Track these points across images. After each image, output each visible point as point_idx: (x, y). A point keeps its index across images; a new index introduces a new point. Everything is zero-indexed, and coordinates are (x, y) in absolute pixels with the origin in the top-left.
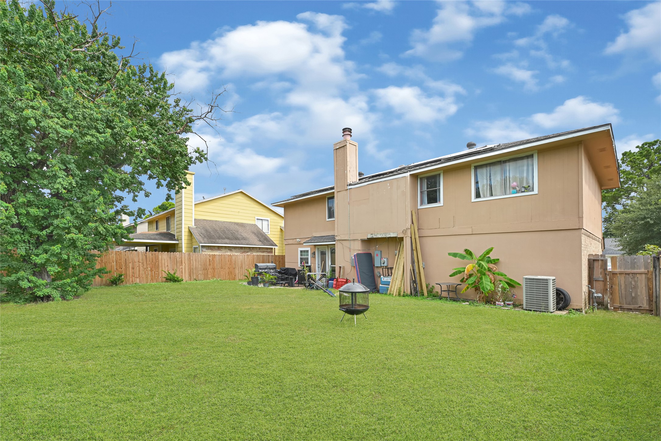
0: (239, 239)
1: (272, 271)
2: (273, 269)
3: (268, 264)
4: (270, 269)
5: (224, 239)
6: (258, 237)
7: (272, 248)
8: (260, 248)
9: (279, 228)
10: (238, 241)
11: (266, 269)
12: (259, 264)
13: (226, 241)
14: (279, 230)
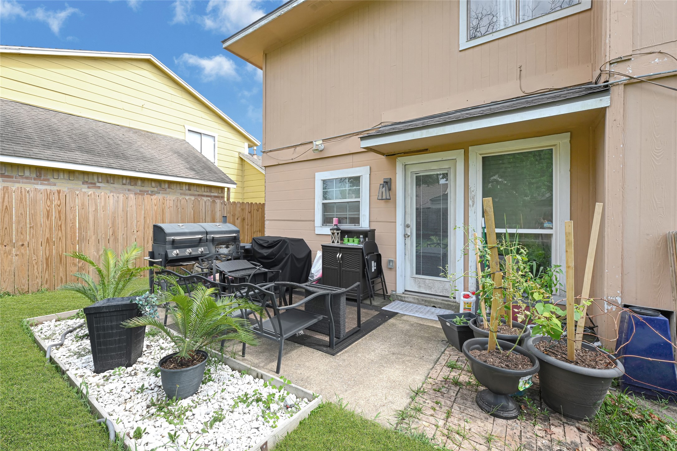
0: (126, 158)
1: (224, 250)
2: (226, 242)
3: (209, 227)
4: (217, 242)
5: (71, 150)
6: (188, 162)
7: (222, 188)
8: (190, 185)
9: (237, 155)
10: (123, 162)
11: (199, 243)
12: (168, 228)
13: (78, 155)
14: (237, 160)
